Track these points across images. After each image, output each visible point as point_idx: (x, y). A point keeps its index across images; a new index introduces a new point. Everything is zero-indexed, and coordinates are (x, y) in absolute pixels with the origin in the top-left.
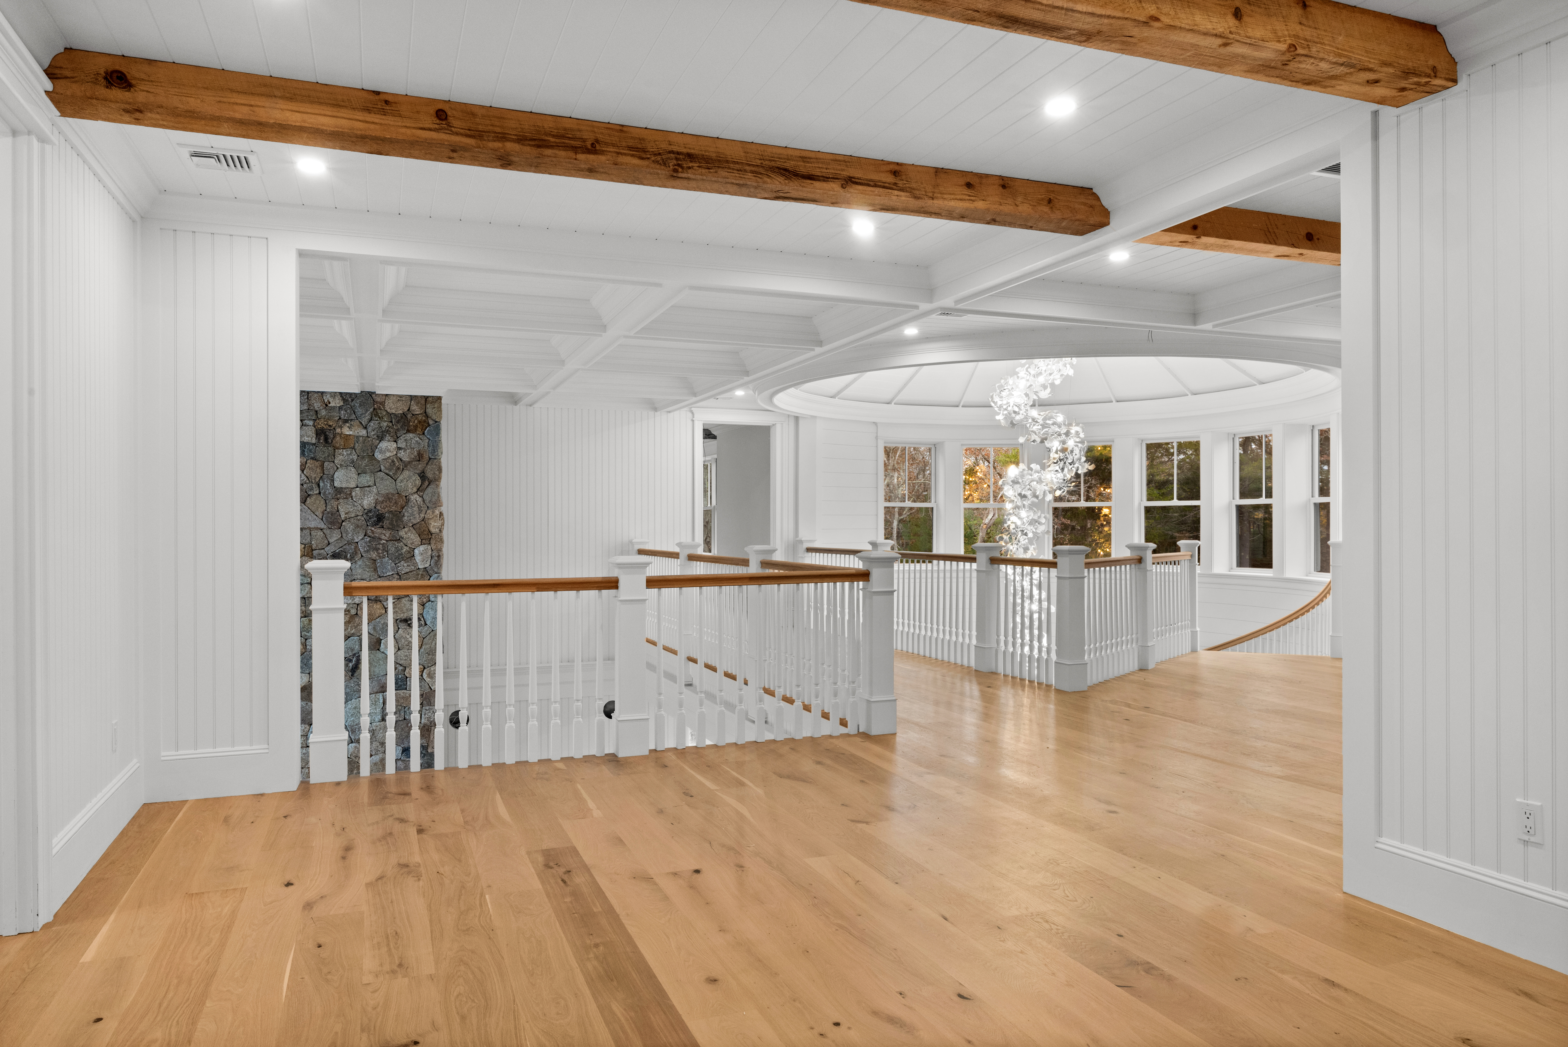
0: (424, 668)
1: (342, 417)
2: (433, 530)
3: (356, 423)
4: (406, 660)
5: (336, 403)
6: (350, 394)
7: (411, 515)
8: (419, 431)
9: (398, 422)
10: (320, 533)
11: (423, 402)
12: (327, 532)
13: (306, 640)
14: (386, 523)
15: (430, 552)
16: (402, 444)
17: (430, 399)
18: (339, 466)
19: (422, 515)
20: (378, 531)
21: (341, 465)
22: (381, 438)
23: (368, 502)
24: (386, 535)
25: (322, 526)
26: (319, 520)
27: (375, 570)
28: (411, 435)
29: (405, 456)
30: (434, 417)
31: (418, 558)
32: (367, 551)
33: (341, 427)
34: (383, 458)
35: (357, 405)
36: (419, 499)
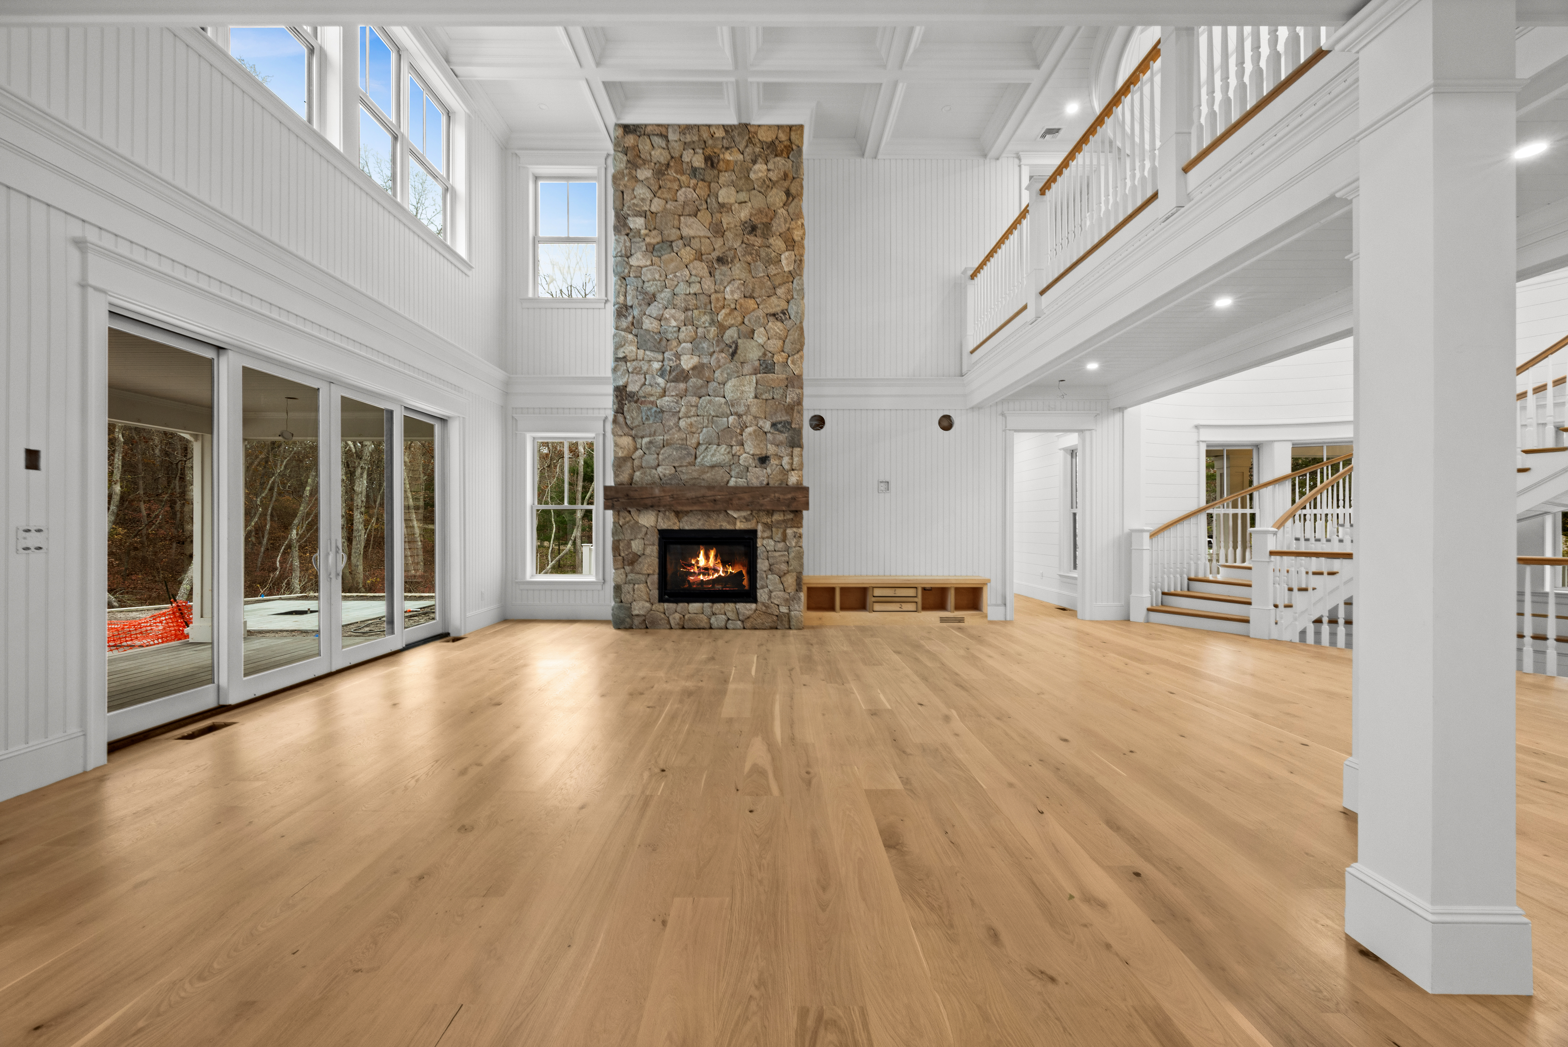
0: (789, 356)
1: (725, 145)
2: (796, 238)
3: (735, 149)
4: (774, 348)
5: (720, 134)
6: (731, 126)
7: (779, 225)
8: (785, 154)
9: (768, 148)
10: (708, 240)
11: (788, 130)
12: (713, 239)
13: (697, 328)
14: (759, 232)
15: (793, 257)
16: (771, 166)
17: (794, 128)
18: (722, 186)
19: (787, 225)
20: (752, 238)
21: (724, 185)
22: (754, 162)
23: (744, 214)
24: (757, 241)
25: (709, 235)
26: (706, 230)
27: (750, 272)
28: (778, 158)
29: (773, 176)
30: (797, 142)
31: (784, 262)
32: (744, 255)
33: (724, 153)
34: (756, 177)
35: (736, 135)
36: (785, 212)
